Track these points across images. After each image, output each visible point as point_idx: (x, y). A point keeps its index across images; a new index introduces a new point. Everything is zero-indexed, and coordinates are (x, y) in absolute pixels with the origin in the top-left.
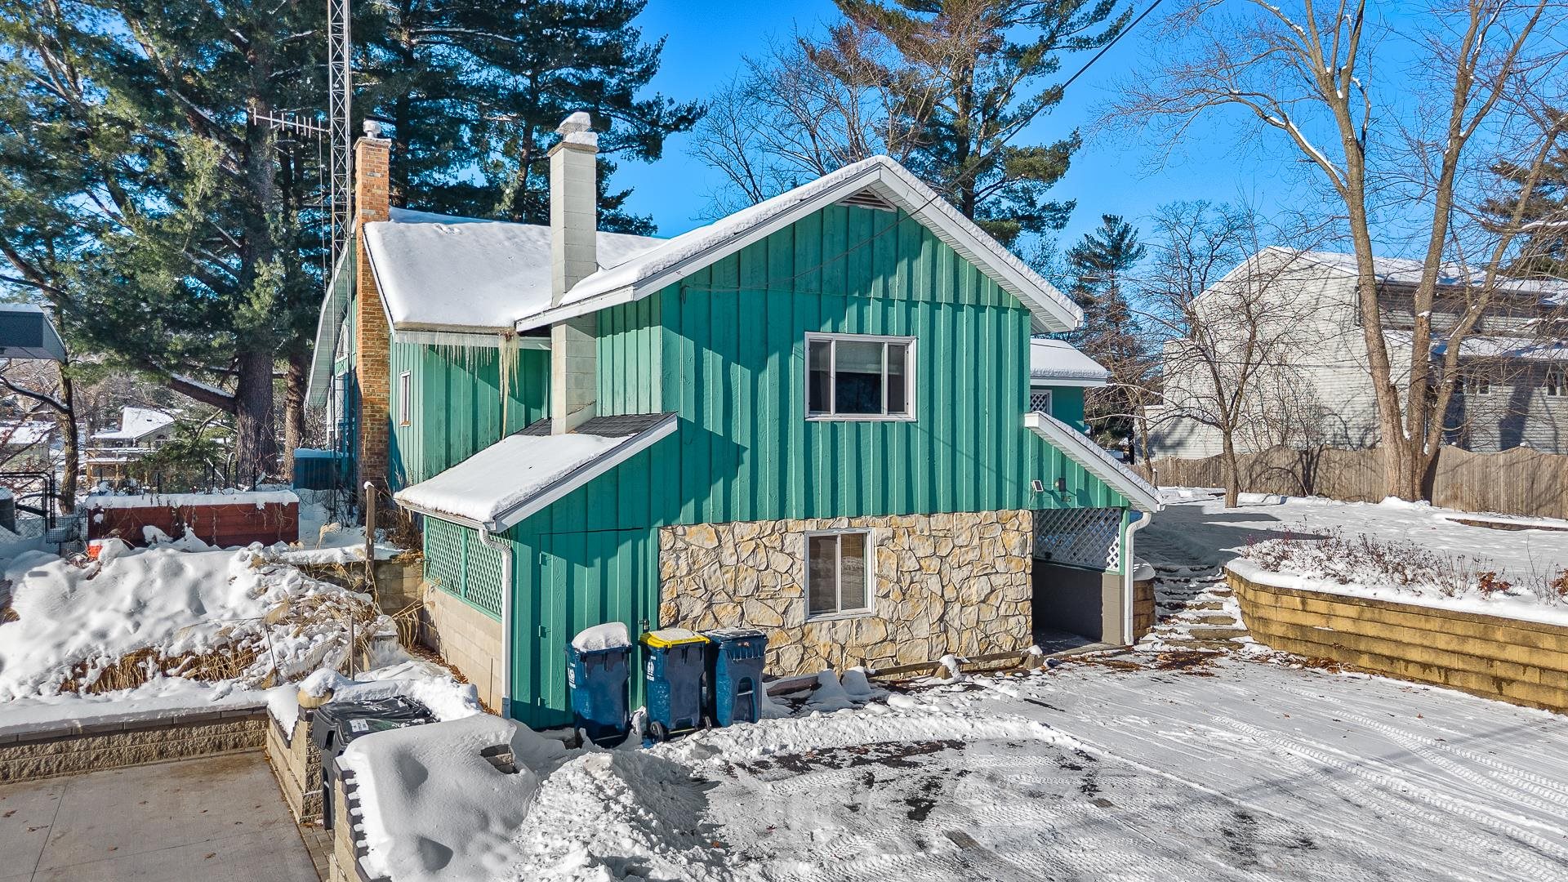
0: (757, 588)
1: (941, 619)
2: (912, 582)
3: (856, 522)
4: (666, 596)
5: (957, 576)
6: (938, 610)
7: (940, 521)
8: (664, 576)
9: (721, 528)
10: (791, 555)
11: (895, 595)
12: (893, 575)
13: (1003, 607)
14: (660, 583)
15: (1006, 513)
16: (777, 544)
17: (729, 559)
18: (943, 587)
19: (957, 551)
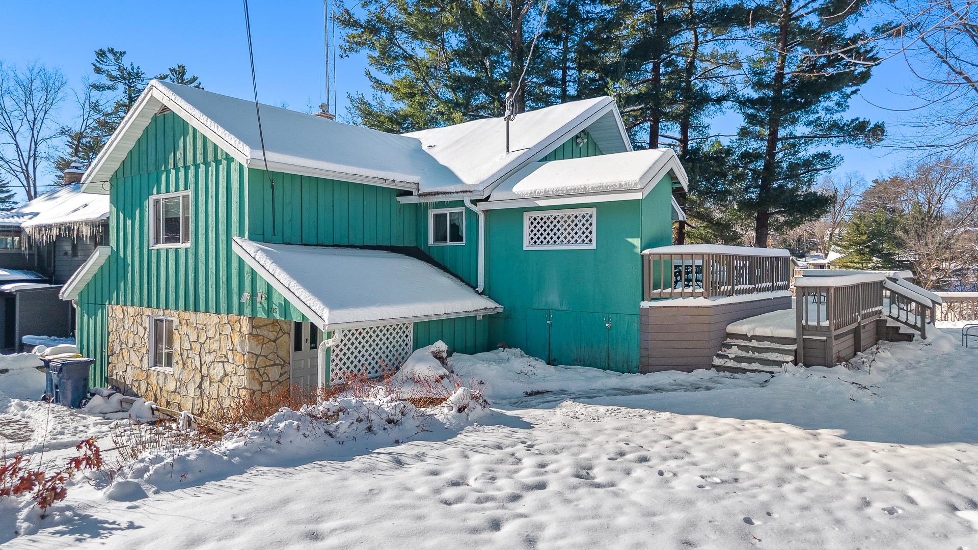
0: (134, 344)
1: (200, 387)
2: (188, 357)
3: (167, 312)
4: (110, 340)
5: (209, 358)
6: (198, 380)
7: (201, 316)
8: (110, 330)
9: (125, 308)
10: (145, 328)
11: (180, 362)
12: (179, 349)
13: (231, 390)
14: (109, 335)
15: (234, 317)
16: (139, 321)
17: (127, 327)
18: (201, 365)
19: (208, 340)
